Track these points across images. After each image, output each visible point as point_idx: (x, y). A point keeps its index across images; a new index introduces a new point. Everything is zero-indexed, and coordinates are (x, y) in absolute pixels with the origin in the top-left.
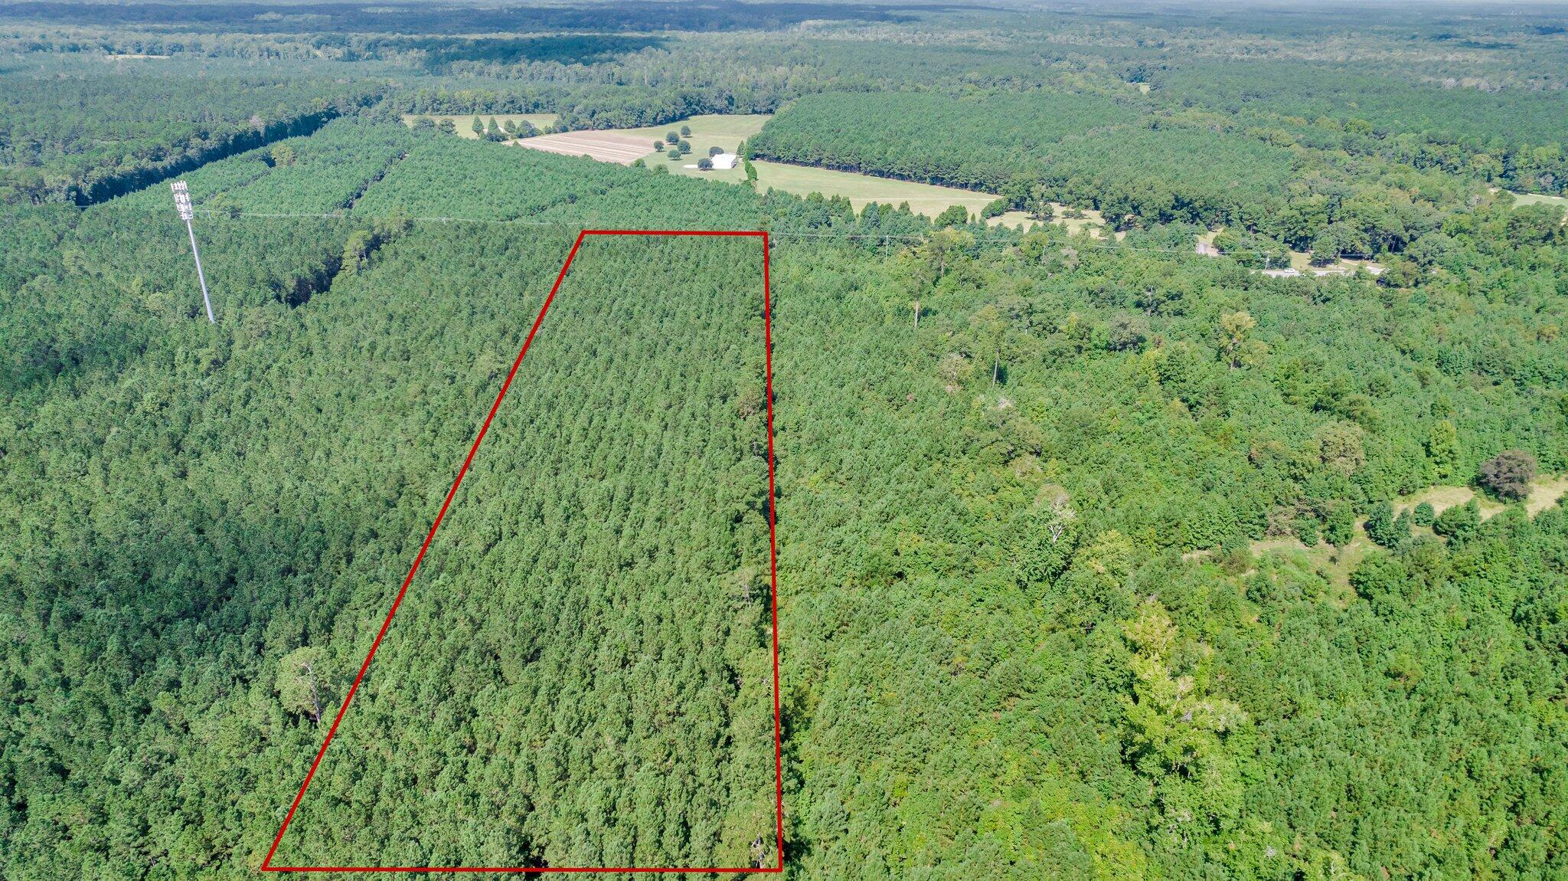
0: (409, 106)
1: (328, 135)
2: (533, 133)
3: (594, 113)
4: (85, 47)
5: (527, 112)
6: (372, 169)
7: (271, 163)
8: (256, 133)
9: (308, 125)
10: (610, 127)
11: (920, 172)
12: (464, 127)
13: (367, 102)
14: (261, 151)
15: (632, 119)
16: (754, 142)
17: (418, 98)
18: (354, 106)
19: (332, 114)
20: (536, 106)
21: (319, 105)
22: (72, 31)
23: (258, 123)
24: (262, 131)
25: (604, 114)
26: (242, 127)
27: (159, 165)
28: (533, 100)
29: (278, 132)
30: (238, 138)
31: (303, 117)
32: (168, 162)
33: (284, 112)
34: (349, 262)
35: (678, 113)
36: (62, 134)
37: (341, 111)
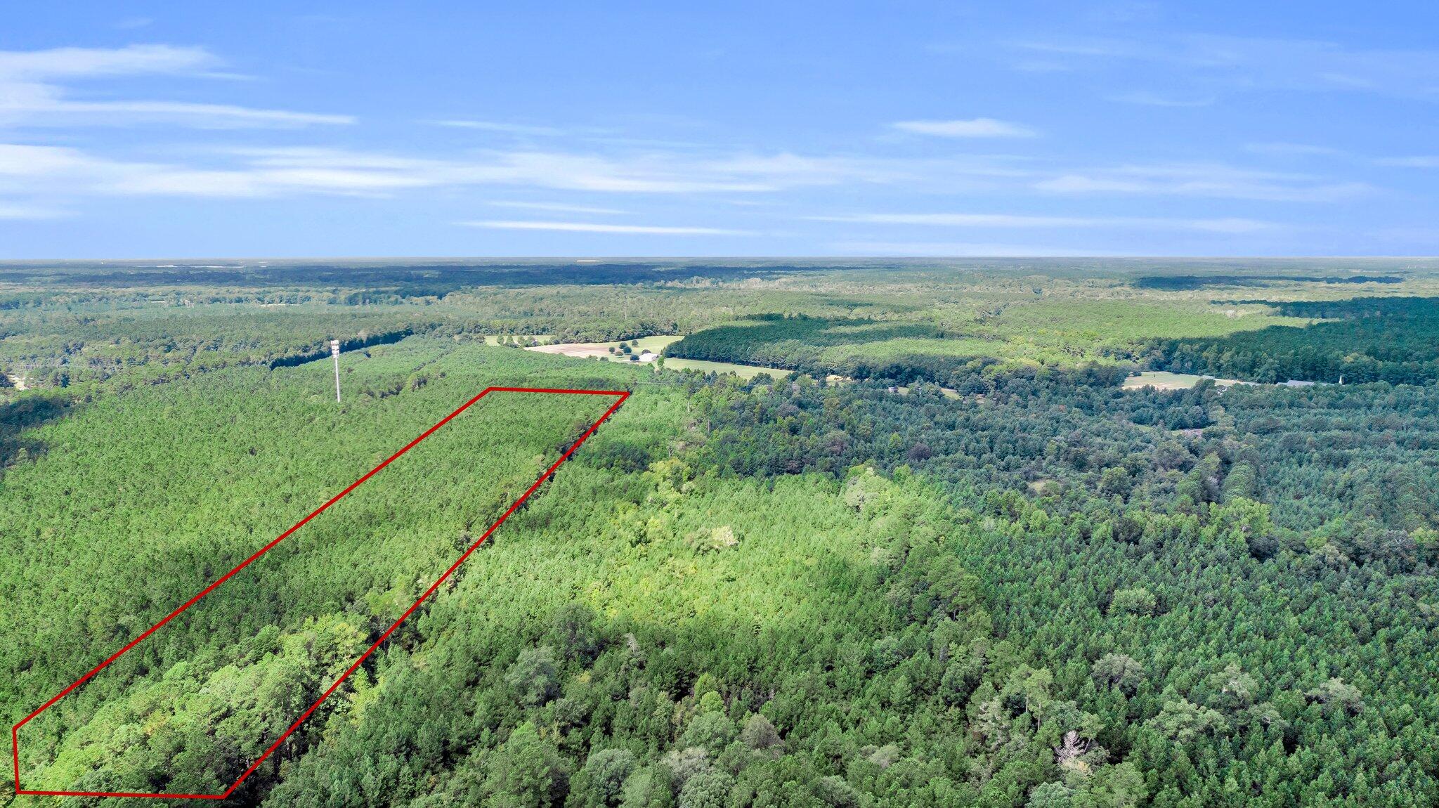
0: (459, 329)
1: (406, 342)
2: (535, 345)
3: (578, 332)
4: (247, 300)
5: (538, 334)
6: (429, 358)
7: (369, 356)
8: (361, 341)
9: (393, 338)
10: (588, 342)
11: (765, 361)
12: (492, 341)
13: (433, 327)
14: (363, 349)
15: (603, 337)
16: (670, 348)
17: (466, 325)
18: (423, 328)
19: (409, 333)
20: (544, 330)
21: (401, 327)
22: (236, 291)
23: (363, 335)
24: (365, 340)
25: (584, 334)
26: (353, 336)
27: (306, 355)
28: (542, 326)
29: (373, 341)
30: (350, 343)
31: (390, 333)
32: (311, 353)
33: (378, 331)
34: (409, 385)
35: (636, 334)
36: (251, 341)
37: (414, 331)
